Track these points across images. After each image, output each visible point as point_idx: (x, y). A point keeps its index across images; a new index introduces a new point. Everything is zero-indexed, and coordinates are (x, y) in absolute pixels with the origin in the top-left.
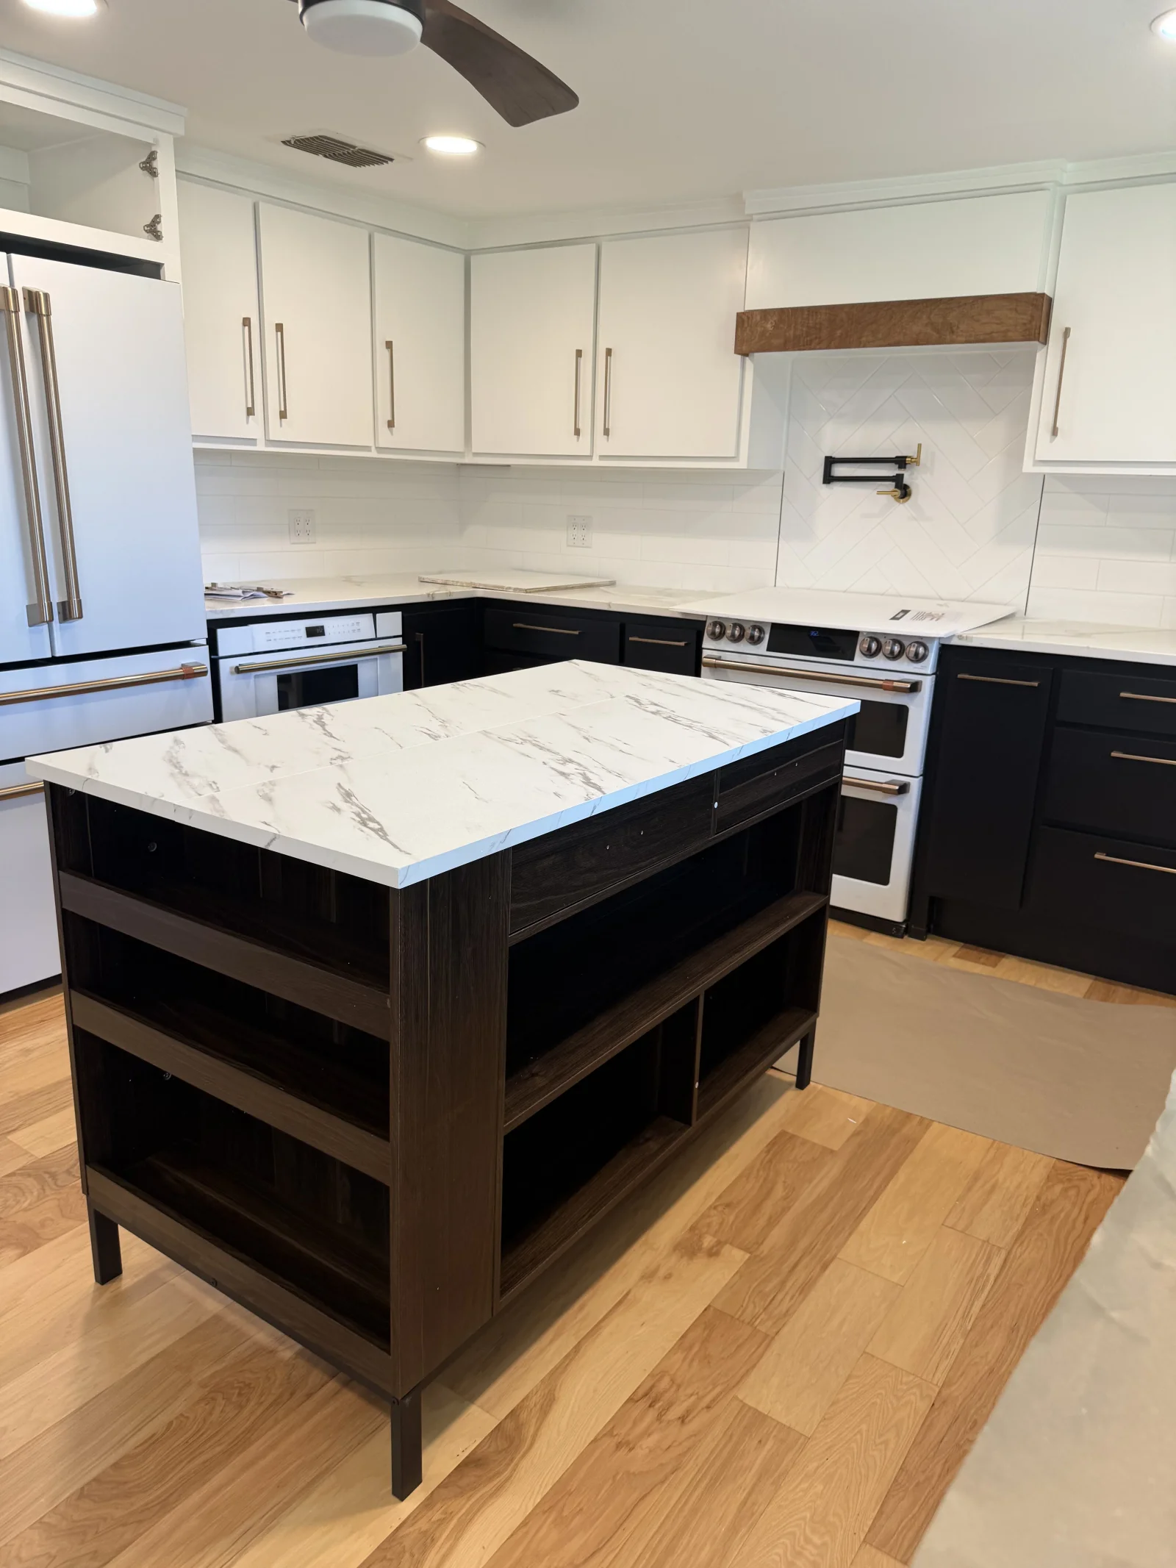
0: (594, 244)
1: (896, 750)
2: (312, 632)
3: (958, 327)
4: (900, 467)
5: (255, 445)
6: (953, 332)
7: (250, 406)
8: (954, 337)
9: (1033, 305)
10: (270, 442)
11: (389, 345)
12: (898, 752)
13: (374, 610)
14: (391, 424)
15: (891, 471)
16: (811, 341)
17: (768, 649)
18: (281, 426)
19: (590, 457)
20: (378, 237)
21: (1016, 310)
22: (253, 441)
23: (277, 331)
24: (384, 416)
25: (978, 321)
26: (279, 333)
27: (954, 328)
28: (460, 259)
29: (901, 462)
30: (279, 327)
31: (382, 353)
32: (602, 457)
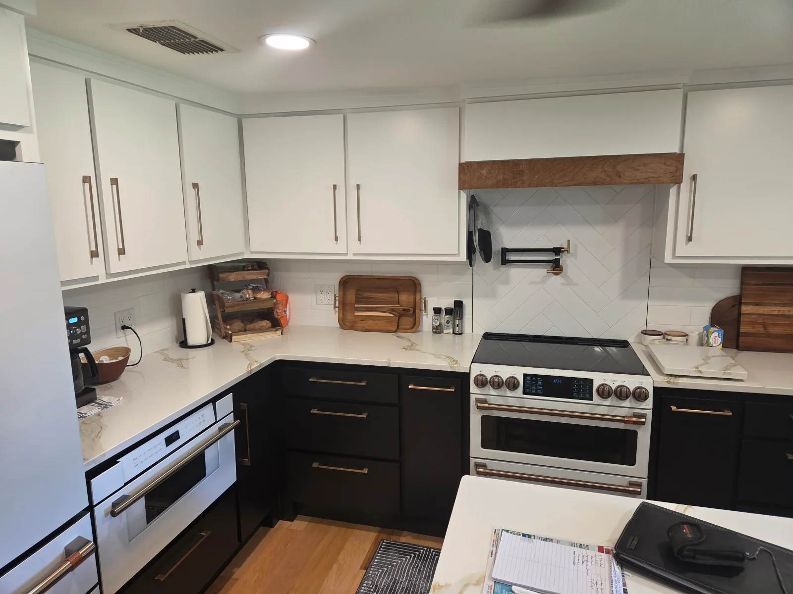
0: (342, 115)
1: (630, 460)
2: (169, 441)
3: (624, 175)
4: (556, 255)
5: (98, 280)
6: (620, 177)
7: (94, 249)
8: (622, 180)
9: (677, 161)
10: (109, 275)
11: (195, 186)
12: (632, 462)
13: (214, 400)
14: (200, 243)
15: (552, 257)
16: (516, 182)
17: (524, 393)
18: (119, 260)
19: (346, 254)
20: (183, 107)
21: (665, 164)
22: (96, 278)
23: (112, 185)
24: (195, 237)
25: (638, 170)
26: (114, 186)
27: (622, 175)
28: (233, 121)
29: (557, 251)
30: (114, 181)
31: (191, 192)
32: (355, 255)
